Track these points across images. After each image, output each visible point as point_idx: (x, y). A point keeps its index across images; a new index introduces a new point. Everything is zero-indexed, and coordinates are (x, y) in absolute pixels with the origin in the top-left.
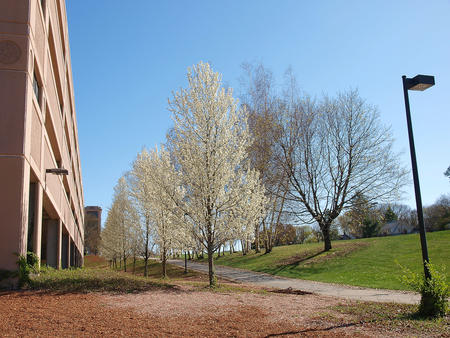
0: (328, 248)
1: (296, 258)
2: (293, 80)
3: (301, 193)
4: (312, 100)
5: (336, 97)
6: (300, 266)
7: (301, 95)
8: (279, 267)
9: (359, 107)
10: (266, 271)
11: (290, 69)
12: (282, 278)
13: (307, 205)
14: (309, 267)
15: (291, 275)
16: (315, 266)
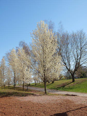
0: (73, 81)
1: (63, 84)
2: (62, 26)
3: (65, 63)
4: (68, 32)
5: (76, 31)
6: (65, 87)
7: (64, 31)
8: (58, 88)
9: (84, 35)
10: (54, 89)
11: (61, 22)
12: (61, 91)
13: (67, 67)
14: (68, 87)
15: (63, 90)
16: (71, 87)
